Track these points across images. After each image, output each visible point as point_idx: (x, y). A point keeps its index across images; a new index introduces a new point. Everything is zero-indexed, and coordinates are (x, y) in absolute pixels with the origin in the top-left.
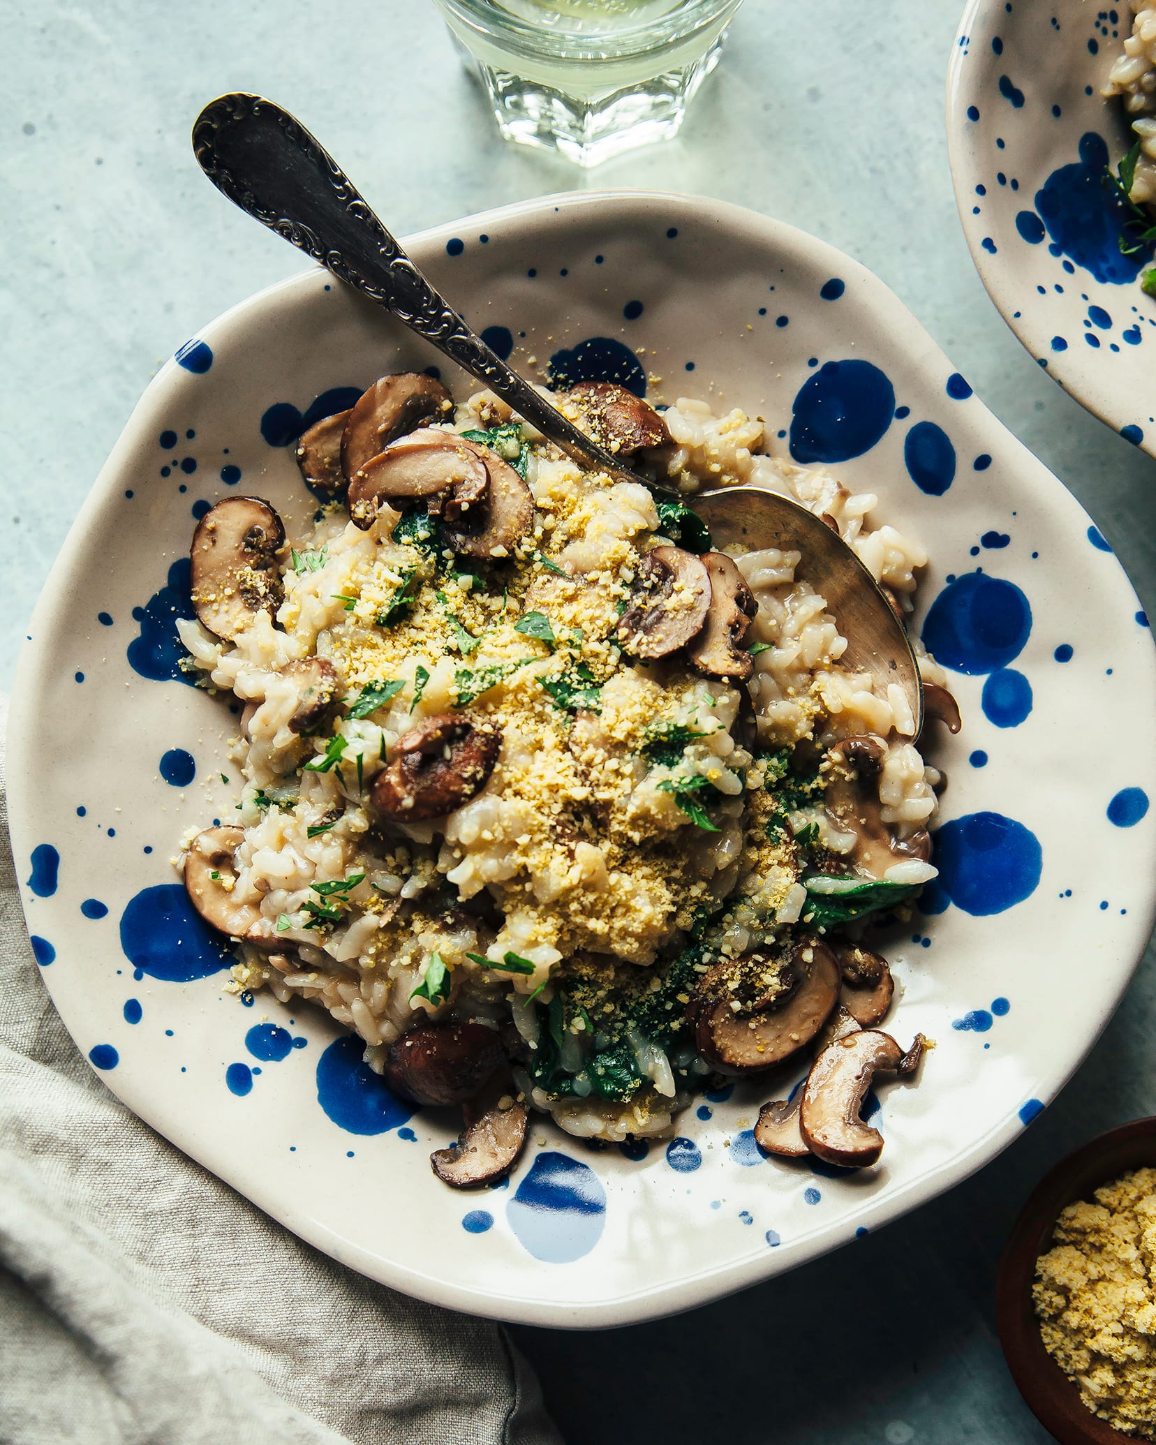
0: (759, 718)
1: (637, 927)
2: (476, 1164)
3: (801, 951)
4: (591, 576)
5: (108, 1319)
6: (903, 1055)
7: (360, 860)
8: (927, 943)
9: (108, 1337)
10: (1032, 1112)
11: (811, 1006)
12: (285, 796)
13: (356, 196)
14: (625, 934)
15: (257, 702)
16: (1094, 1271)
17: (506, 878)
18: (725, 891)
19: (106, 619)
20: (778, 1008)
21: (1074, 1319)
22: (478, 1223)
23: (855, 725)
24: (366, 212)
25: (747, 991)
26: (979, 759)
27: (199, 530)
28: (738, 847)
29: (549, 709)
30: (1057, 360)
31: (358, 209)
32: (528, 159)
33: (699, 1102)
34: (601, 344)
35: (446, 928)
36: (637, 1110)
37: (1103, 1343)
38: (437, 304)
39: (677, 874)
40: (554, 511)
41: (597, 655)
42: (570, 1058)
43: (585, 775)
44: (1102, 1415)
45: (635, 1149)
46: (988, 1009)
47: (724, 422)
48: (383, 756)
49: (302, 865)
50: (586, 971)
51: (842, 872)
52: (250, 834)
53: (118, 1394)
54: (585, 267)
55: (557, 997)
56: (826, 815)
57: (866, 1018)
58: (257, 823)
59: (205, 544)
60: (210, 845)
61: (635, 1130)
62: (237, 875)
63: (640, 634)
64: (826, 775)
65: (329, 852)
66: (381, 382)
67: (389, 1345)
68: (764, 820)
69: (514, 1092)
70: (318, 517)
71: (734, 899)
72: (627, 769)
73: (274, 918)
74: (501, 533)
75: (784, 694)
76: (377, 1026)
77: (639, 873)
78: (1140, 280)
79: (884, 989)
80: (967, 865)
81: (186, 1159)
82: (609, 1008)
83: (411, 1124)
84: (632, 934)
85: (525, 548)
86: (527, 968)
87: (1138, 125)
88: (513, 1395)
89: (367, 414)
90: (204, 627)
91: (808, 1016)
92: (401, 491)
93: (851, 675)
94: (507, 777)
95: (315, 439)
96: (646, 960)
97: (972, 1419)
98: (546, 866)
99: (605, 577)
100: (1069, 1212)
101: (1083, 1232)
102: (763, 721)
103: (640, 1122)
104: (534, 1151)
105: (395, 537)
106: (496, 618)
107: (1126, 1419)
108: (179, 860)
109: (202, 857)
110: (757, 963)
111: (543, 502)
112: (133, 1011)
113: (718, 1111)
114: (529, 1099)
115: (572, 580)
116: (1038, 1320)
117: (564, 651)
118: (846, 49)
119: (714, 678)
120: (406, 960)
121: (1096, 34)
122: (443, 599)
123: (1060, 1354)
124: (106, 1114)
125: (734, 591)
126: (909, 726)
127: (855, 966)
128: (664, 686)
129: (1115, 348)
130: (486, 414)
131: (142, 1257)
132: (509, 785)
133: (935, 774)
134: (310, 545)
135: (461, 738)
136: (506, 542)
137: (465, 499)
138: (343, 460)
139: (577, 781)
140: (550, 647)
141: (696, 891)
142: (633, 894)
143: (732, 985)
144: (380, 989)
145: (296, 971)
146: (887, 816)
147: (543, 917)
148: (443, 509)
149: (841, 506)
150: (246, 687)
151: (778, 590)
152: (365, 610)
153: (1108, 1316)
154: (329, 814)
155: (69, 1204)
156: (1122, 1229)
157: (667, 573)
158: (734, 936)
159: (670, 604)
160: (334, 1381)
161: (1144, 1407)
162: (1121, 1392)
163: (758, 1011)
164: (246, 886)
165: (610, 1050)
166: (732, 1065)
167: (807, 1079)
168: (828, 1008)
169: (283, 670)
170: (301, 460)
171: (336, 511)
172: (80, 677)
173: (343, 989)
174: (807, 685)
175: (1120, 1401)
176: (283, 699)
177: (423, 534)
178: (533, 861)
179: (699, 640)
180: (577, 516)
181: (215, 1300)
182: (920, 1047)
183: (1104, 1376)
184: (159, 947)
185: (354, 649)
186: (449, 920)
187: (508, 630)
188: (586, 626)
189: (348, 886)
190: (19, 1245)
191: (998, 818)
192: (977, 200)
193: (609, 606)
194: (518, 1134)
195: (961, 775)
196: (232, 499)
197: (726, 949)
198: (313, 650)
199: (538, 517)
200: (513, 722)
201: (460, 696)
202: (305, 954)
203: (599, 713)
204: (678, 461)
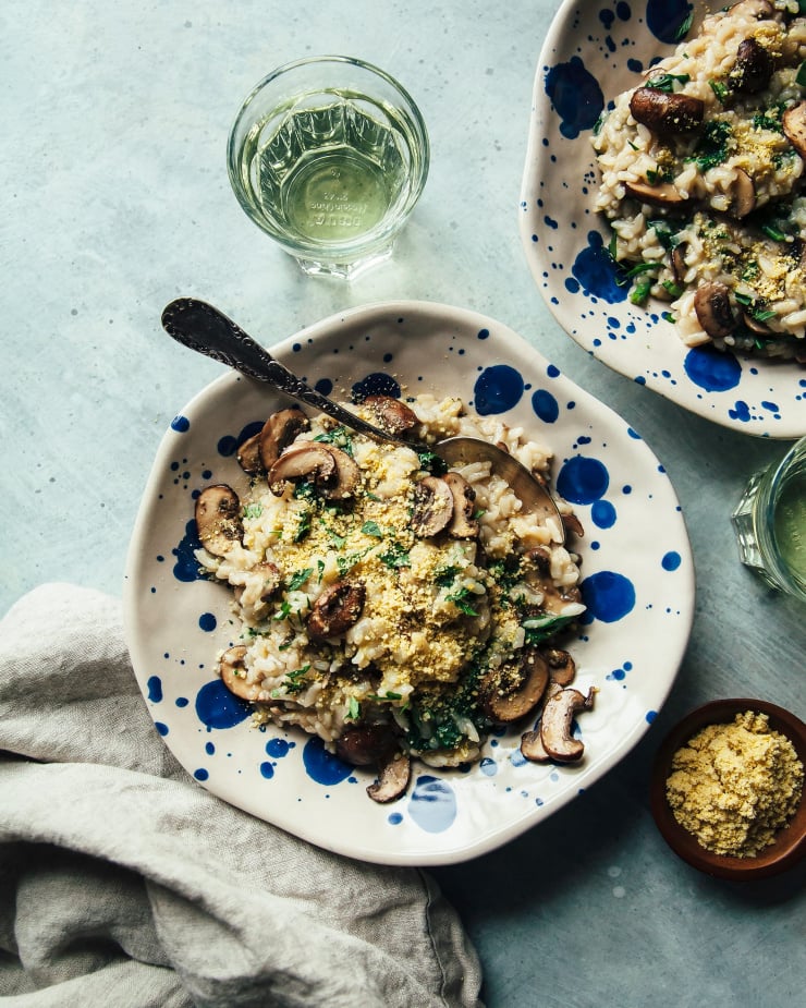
0: (486, 549)
1: (447, 667)
2: (389, 789)
3: (527, 659)
4: (393, 499)
5: (233, 912)
6: (585, 699)
7: (307, 658)
8: (586, 639)
9: (235, 921)
10: (651, 717)
11: (537, 683)
12: (263, 631)
13: (246, 336)
14: (442, 671)
15: (242, 587)
16: (694, 781)
17: (379, 656)
18: (486, 638)
19: (160, 559)
20: (521, 689)
21: (689, 806)
22: (397, 819)
23: (533, 542)
24: (252, 342)
25: (505, 683)
26: (595, 546)
27: (197, 505)
28: (488, 617)
29: (385, 569)
30: (597, 351)
31: (247, 341)
32: (320, 281)
33: (491, 738)
34: (375, 376)
35: (354, 683)
36: (462, 751)
37: (705, 815)
38: (294, 379)
39: (461, 636)
40: (369, 469)
41: (403, 538)
42: (425, 732)
43: (409, 599)
44: (710, 849)
45: (465, 768)
46: (622, 668)
47: (442, 404)
48: (309, 607)
49: (279, 664)
50: (426, 690)
51: (540, 614)
52: (250, 650)
53: (245, 946)
54: (361, 343)
55: (414, 705)
56: (526, 587)
57: (564, 682)
58: (252, 644)
59: (201, 512)
60: (231, 658)
61: (463, 760)
62: (247, 670)
63: (423, 525)
64: (523, 568)
65: (291, 657)
66: (272, 417)
67: (364, 885)
68: (498, 599)
69: (401, 751)
70: (252, 484)
71: (491, 640)
72: (429, 592)
73: (270, 690)
74: (346, 486)
75: (496, 533)
76: (329, 734)
77: (443, 640)
78: (629, 298)
79: (570, 666)
80: (599, 599)
81: (249, 815)
82: (440, 705)
83: (354, 774)
84: (445, 671)
85: (359, 491)
86: (398, 697)
87: (614, 224)
88: (427, 895)
89: (269, 434)
90: (208, 552)
91: (536, 688)
92: (293, 475)
93: (526, 516)
94: (371, 607)
95: (245, 451)
96: (454, 680)
97: (649, 858)
98: (398, 647)
99: (400, 499)
100: (678, 755)
101: (686, 763)
102: (488, 550)
103: (465, 755)
104: (416, 777)
105: (294, 496)
106: (350, 526)
107: (722, 849)
108: (217, 667)
109: (228, 665)
110: (507, 669)
111: (363, 466)
112: (210, 748)
113: (501, 741)
114: (408, 753)
115: (384, 503)
116: (672, 809)
117: (388, 539)
118: (465, 201)
119: (462, 539)
120: (338, 701)
121: (586, 184)
122: (323, 522)
123: (685, 823)
124: (207, 801)
125: (463, 491)
126: (559, 539)
127: (554, 658)
128: (439, 547)
129: (624, 337)
130: (326, 425)
131: (238, 869)
132: (373, 610)
133: (576, 558)
134: (251, 500)
135: (347, 593)
136: (349, 489)
137: (326, 474)
138: (260, 457)
139: (406, 603)
140: (380, 539)
141: (472, 642)
142: (443, 651)
143: (498, 683)
144: (327, 717)
145: (284, 713)
146: (557, 584)
147: (401, 670)
148: (315, 480)
149: (506, 435)
150: (235, 580)
151: (483, 481)
152: (287, 536)
153: (705, 802)
154: (287, 638)
155: (200, 853)
156: (704, 758)
157: (430, 491)
158: (494, 659)
159: (434, 507)
160: (341, 908)
161: (729, 842)
162: (717, 837)
163: (511, 692)
164: (252, 675)
165: (444, 724)
166: (505, 721)
167: (541, 718)
168: (545, 681)
169: (252, 570)
170: (240, 462)
171: (261, 480)
172: (153, 590)
173: (309, 718)
174: (506, 526)
175: (717, 841)
176: (255, 586)
177: (308, 493)
178: (391, 646)
179: (451, 523)
180: (380, 470)
181: (276, 880)
182: (593, 693)
183: (708, 831)
184: (216, 713)
185: (285, 555)
186: (356, 679)
187: (358, 533)
188: (395, 524)
189: (303, 672)
190: (185, 885)
191: (610, 573)
192: (545, 280)
193: (405, 512)
194: (406, 770)
195: (588, 554)
196: (210, 487)
197: (491, 666)
198: (265, 558)
199: (362, 473)
200: (369, 579)
201: (341, 571)
202: (287, 706)
203: (410, 567)
204: (424, 431)
